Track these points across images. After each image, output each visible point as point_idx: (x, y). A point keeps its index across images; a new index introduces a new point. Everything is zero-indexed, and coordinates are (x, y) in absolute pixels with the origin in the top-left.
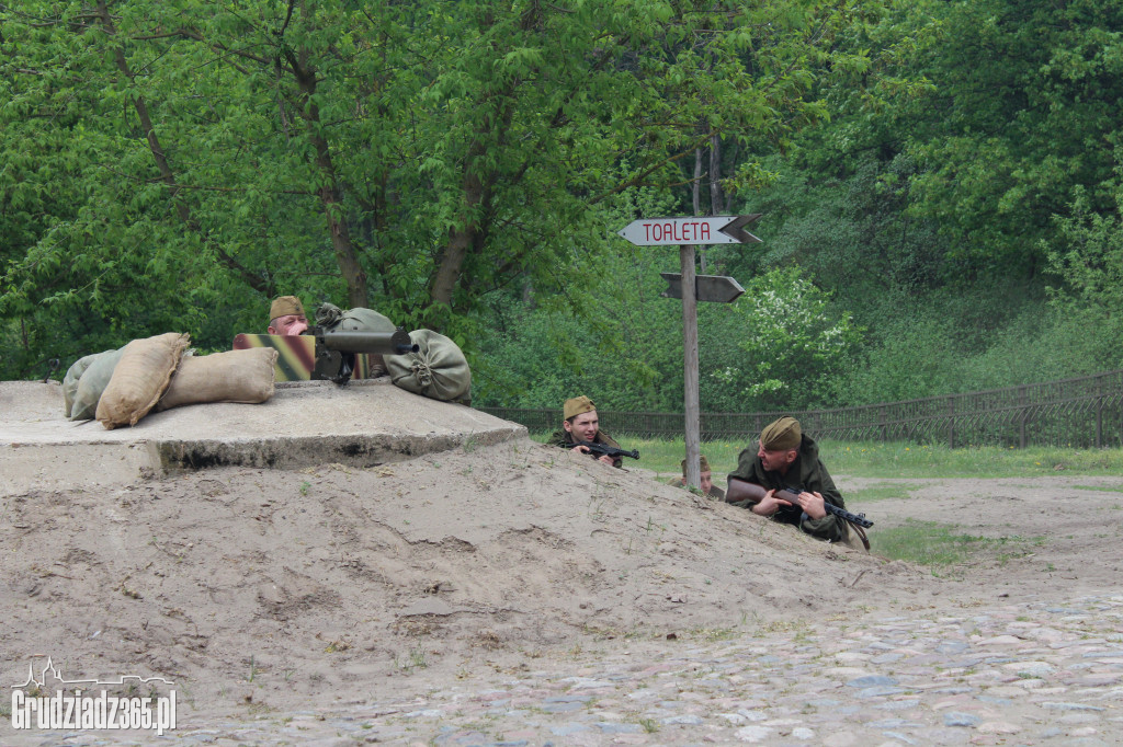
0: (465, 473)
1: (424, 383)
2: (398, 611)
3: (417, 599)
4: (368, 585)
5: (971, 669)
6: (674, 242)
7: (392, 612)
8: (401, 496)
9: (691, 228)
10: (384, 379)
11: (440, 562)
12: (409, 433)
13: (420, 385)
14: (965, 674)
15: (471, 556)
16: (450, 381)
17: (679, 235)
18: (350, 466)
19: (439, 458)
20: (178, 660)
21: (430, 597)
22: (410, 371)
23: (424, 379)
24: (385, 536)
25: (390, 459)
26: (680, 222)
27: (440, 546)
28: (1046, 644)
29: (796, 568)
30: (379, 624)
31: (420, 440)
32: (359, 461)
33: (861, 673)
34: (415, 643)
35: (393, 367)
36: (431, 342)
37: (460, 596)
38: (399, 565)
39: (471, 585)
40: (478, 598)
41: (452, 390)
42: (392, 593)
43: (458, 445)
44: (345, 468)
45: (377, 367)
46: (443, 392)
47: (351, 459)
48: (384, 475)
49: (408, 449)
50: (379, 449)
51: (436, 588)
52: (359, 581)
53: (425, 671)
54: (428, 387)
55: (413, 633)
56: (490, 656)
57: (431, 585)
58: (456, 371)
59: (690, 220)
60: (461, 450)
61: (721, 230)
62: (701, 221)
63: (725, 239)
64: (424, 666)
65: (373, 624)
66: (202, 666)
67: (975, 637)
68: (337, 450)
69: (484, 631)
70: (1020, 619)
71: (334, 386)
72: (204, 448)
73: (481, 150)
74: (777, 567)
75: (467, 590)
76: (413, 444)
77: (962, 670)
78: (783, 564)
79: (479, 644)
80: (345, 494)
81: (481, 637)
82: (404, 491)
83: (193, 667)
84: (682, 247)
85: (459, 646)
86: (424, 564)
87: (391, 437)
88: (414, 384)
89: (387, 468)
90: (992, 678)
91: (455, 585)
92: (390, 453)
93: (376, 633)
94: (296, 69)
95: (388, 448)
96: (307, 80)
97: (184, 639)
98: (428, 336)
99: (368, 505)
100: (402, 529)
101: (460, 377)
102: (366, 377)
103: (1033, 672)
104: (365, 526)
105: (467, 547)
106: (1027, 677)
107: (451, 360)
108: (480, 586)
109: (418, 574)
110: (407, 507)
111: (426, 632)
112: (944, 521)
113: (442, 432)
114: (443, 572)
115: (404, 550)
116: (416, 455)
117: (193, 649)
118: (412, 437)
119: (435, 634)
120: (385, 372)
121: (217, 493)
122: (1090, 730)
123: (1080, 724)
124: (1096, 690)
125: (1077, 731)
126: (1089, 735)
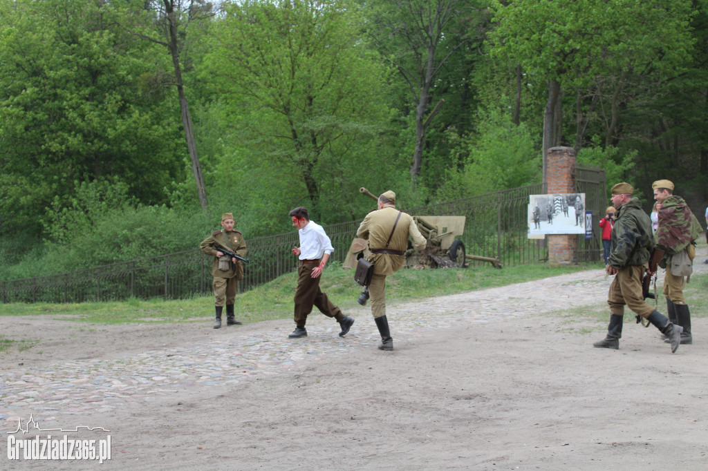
5: (5, 395)
28: (37, 384)
90: (14, 398)
103: (31, 395)
106: (28, 398)
122: (54, 418)
123: (49, 416)
124: (57, 402)
125: (48, 419)
126: (53, 420)
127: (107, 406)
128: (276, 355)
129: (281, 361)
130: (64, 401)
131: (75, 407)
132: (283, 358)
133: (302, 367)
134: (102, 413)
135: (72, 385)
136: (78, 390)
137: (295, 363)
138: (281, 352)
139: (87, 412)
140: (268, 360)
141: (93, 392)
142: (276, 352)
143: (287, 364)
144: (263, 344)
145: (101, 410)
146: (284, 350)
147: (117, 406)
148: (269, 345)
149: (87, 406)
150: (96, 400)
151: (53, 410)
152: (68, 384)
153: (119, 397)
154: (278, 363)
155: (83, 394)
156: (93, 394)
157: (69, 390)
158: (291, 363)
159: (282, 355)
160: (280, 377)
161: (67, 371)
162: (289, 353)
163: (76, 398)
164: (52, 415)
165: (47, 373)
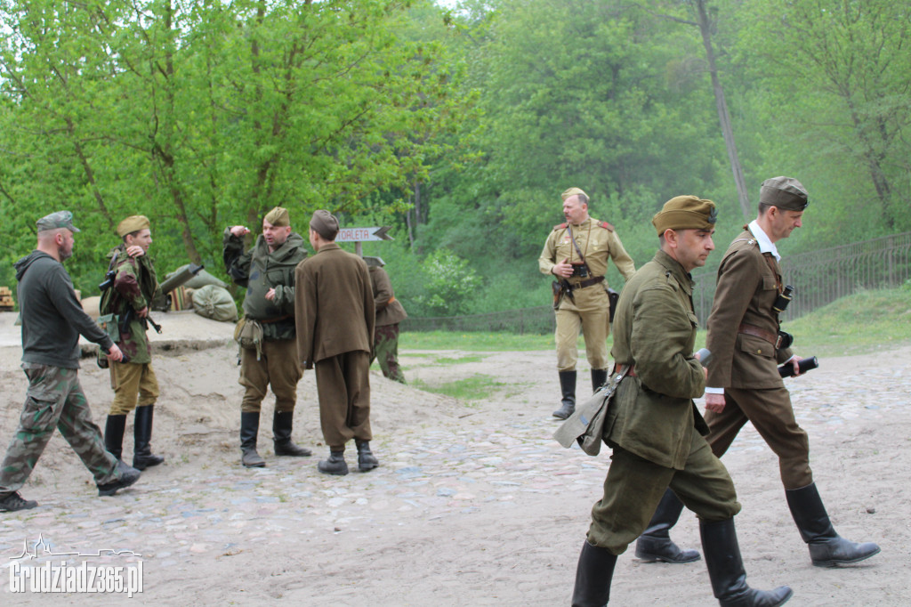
0: (225, 359)
1: (210, 312)
2: (180, 432)
3: (191, 426)
4: (167, 418)
5: (461, 462)
6: (352, 240)
7: (177, 433)
8: (190, 371)
9: (359, 233)
10: (191, 311)
11: (207, 406)
12: (198, 338)
13: (208, 313)
14: (458, 465)
15: (222, 402)
16: (224, 311)
17: (354, 236)
18: (166, 356)
19: (213, 352)
20: (57, 460)
21: (198, 425)
22: (203, 306)
23: (210, 310)
24: (179, 392)
25: (187, 352)
26: (354, 230)
27: (207, 398)
28: (504, 446)
29: (393, 405)
30: (169, 440)
31: (203, 342)
32: (170, 353)
33: (404, 465)
34: (186, 449)
35: (195, 305)
36: (215, 291)
37: (214, 424)
38: (184, 407)
39: (220, 418)
40: (223, 424)
41: (225, 316)
42: (178, 423)
43: (223, 344)
44: (162, 357)
45: (189, 305)
46: (221, 317)
47: (166, 353)
48: (183, 361)
49: (196, 347)
50: (181, 347)
51: (202, 420)
52: (162, 416)
53: (187, 465)
54: (211, 314)
55: (186, 444)
56: (224, 456)
57: (199, 418)
58: (227, 306)
59: (359, 229)
60: (224, 347)
61: (374, 234)
62: (364, 229)
63: (376, 238)
64: (188, 462)
65: (166, 439)
66: (70, 463)
67: (471, 443)
68: (159, 348)
69: (223, 443)
70: (497, 432)
71: (162, 314)
72: (87, 348)
73: (255, 196)
74: (384, 405)
75: (218, 421)
76: (199, 345)
77: (456, 463)
78: (387, 404)
79: (219, 449)
80: (161, 371)
81: (221, 446)
82: (192, 368)
83: (65, 465)
84: (356, 243)
85: (208, 450)
86: (198, 407)
87: (187, 341)
88: (205, 314)
89: (185, 357)
90: (470, 467)
91: (212, 418)
92: (187, 349)
93: (167, 444)
94: (162, 154)
95: (186, 346)
96: (169, 160)
97: (63, 449)
98: (213, 288)
99: (172, 376)
100: (188, 388)
101: (230, 309)
102: (182, 309)
103: (492, 463)
104: (169, 387)
105: (222, 397)
106: (488, 466)
107: (225, 300)
108: (225, 417)
109: (194, 413)
110: (193, 377)
111: (193, 444)
112: (494, 374)
113: (215, 338)
114: (207, 411)
115: (188, 399)
116: (201, 350)
117: (67, 454)
118: (199, 341)
119: (197, 444)
120: (192, 307)
121: (92, 371)
122: (510, 497)
123: (506, 493)
124: (521, 473)
125: (504, 498)
126: (509, 500)
127: (582, 482)
128: (821, 409)
129: (827, 419)
130: (531, 473)
131: (541, 482)
132: (830, 414)
133: (855, 428)
134: (575, 491)
135: (546, 449)
136: (552, 456)
137: (846, 422)
138: (828, 405)
139: (555, 490)
140: (808, 416)
141: (570, 460)
142: (821, 405)
143: (835, 424)
144: (804, 393)
145: (573, 488)
146: (832, 402)
147: (595, 481)
148: (813, 395)
149: (557, 480)
150: (570, 472)
151: (512, 485)
152: (542, 447)
153: (600, 469)
154: (821, 422)
155: (555, 463)
156: (569, 463)
157: (540, 456)
158: (840, 422)
159: (829, 410)
160: (823, 444)
161: (545, 429)
162: (838, 407)
163: (546, 469)
164: (510, 493)
165: (520, 431)
